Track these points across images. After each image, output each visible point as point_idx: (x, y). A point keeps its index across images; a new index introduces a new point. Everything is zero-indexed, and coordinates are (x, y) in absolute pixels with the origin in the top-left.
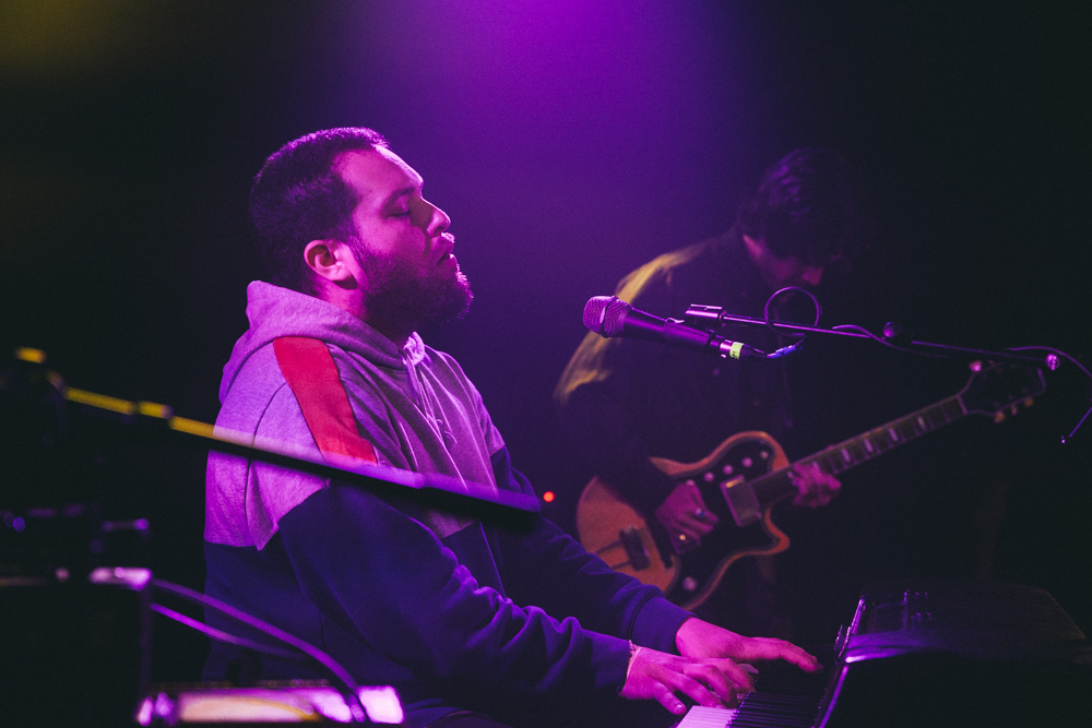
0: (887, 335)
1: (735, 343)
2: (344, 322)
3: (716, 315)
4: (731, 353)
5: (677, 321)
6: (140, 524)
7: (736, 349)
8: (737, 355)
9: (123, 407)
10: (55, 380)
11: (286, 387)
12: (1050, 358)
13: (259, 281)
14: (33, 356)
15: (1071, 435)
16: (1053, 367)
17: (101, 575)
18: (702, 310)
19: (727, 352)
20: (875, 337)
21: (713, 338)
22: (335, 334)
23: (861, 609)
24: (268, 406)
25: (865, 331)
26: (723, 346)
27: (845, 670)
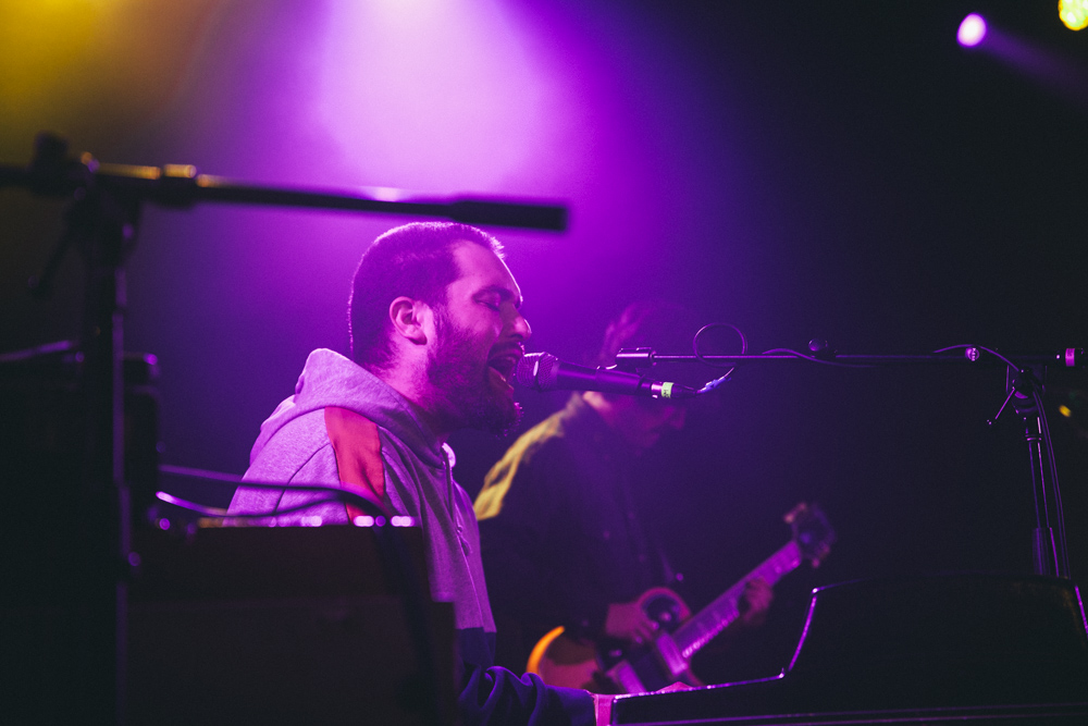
0: (814, 350)
1: (665, 384)
3: (646, 355)
4: (663, 393)
7: (666, 388)
8: (669, 393)
11: (329, 447)
12: (969, 351)
13: (326, 349)
16: (973, 359)
19: (658, 392)
20: (803, 356)
21: (644, 380)
24: (307, 462)
25: (793, 352)
26: (654, 387)
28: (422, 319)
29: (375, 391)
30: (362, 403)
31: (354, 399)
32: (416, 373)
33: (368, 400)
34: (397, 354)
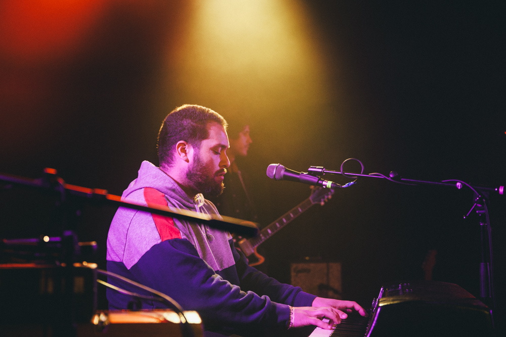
0: (391, 176)
2: (174, 187)
3: (321, 170)
4: (327, 186)
5: (305, 173)
6: (94, 243)
7: (329, 184)
9: (88, 191)
10: (61, 181)
12: (458, 184)
13: (147, 161)
14: (52, 171)
15: (467, 215)
16: (459, 188)
17: (77, 265)
18: (315, 168)
20: (386, 178)
21: (320, 180)
22: (169, 192)
23: (382, 292)
25: (382, 175)
26: (324, 183)
27: (379, 310)
28: (189, 152)
29: (164, 180)
30: (157, 185)
31: (155, 184)
32: (181, 172)
33: (160, 184)
34: (176, 162)
